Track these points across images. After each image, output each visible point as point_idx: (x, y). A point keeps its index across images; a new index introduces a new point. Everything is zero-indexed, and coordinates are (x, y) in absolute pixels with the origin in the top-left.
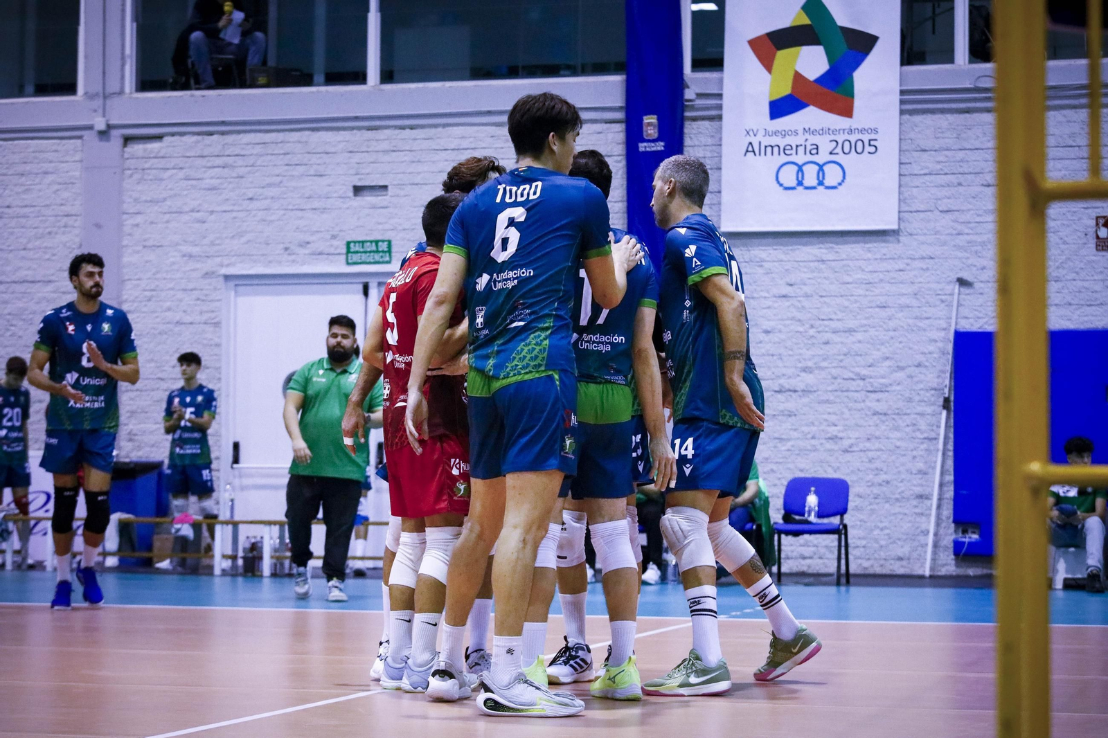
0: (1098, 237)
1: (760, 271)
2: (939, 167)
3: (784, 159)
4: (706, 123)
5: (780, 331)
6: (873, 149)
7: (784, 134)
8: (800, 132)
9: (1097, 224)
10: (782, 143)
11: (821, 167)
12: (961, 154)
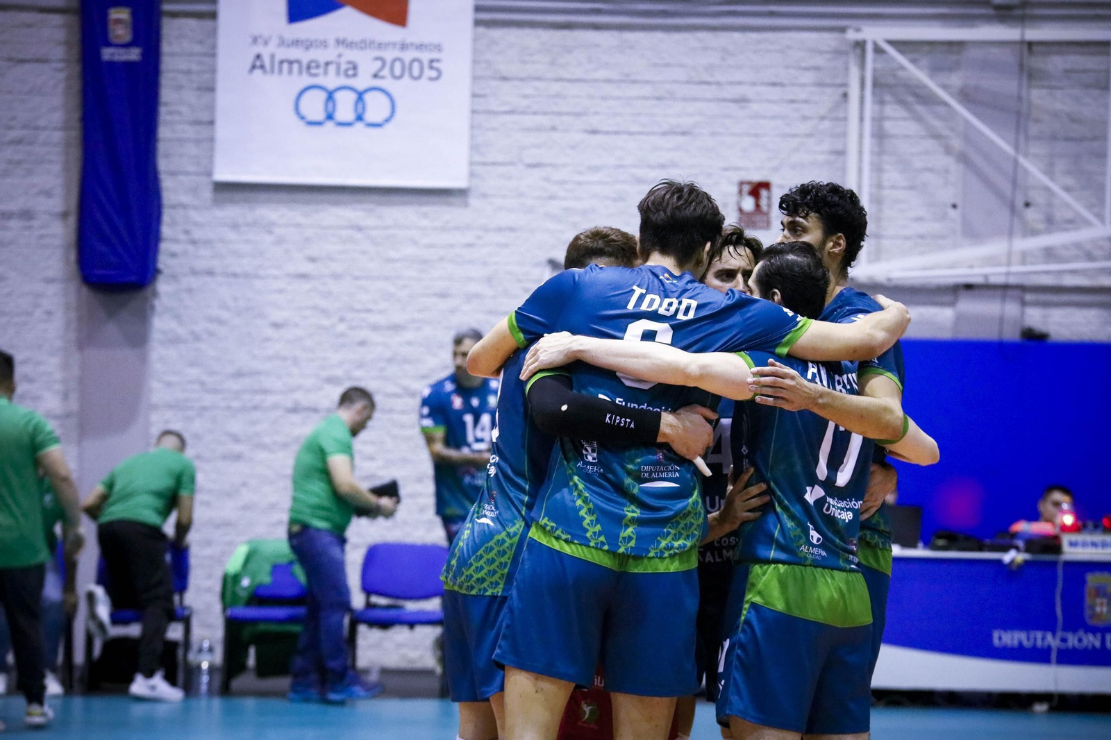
0: (740, 210)
1: (269, 239)
2: (525, 102)
3: (307, 80)
4: (192, 22)
5: (296, 325)
6: (434, 74)
7: (308, 45)
8: (332, 42)
9: (740, 192)
10: (305, 56)
11: (360, 96)
12: (556, 87)
